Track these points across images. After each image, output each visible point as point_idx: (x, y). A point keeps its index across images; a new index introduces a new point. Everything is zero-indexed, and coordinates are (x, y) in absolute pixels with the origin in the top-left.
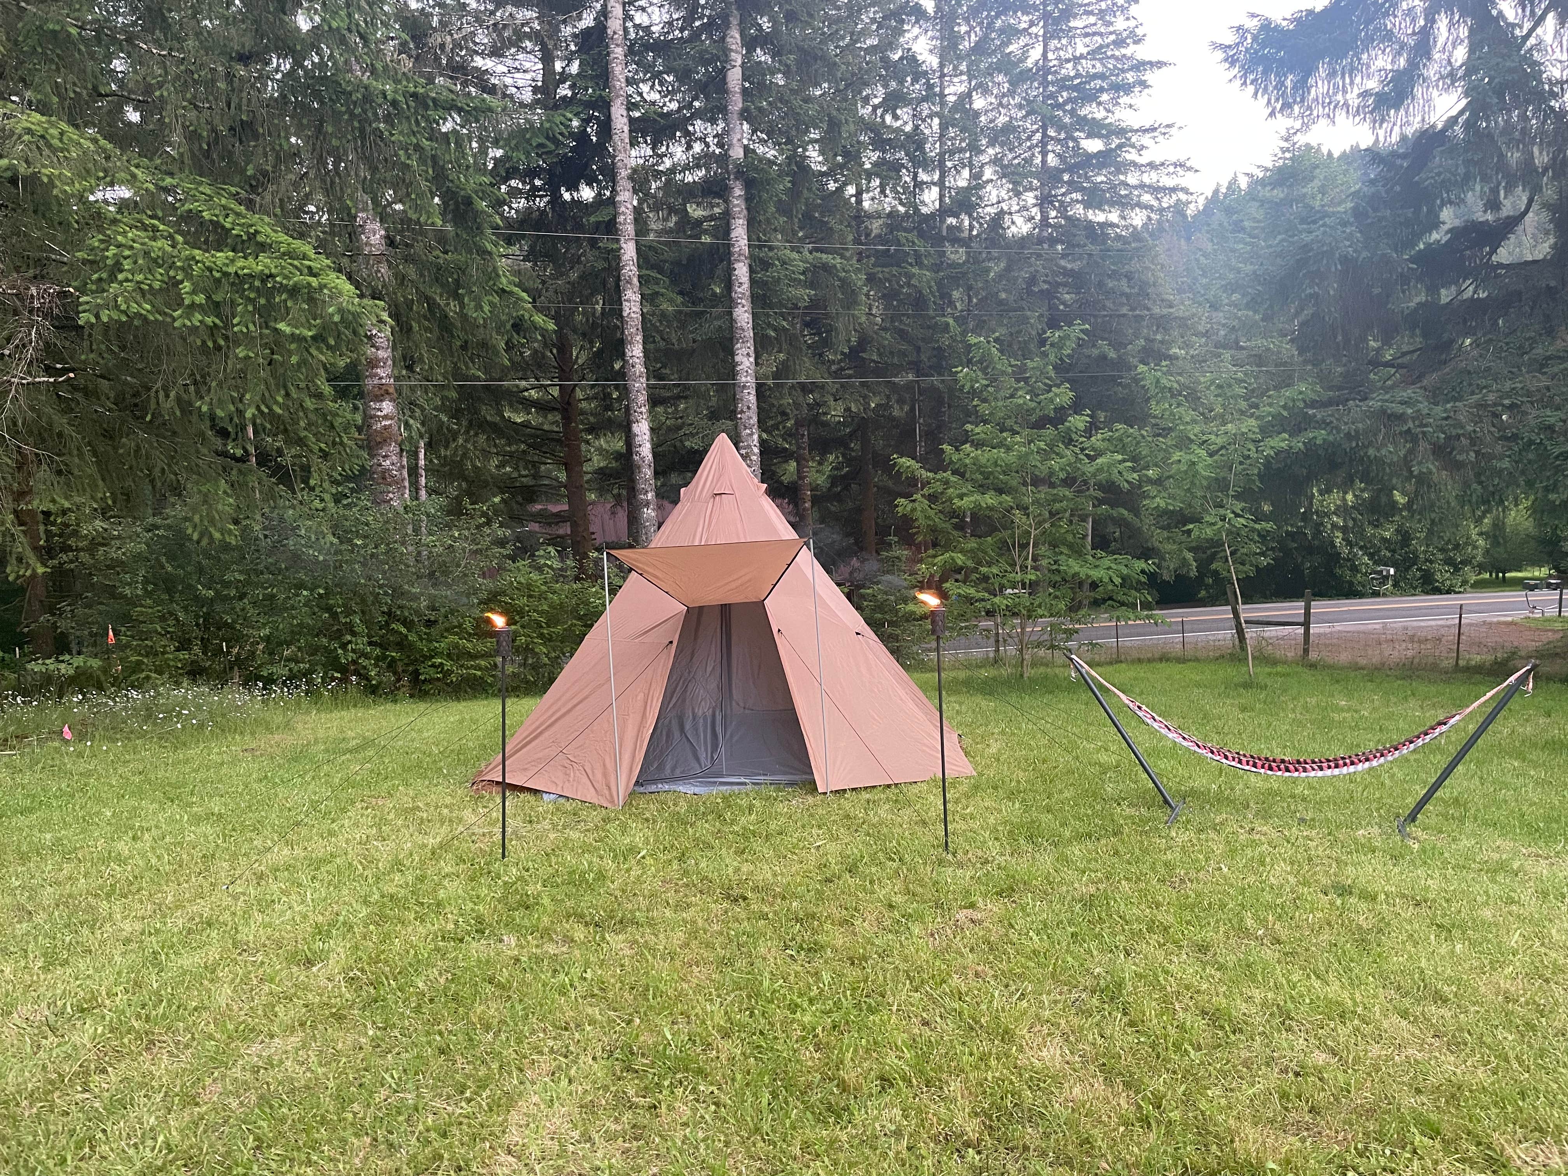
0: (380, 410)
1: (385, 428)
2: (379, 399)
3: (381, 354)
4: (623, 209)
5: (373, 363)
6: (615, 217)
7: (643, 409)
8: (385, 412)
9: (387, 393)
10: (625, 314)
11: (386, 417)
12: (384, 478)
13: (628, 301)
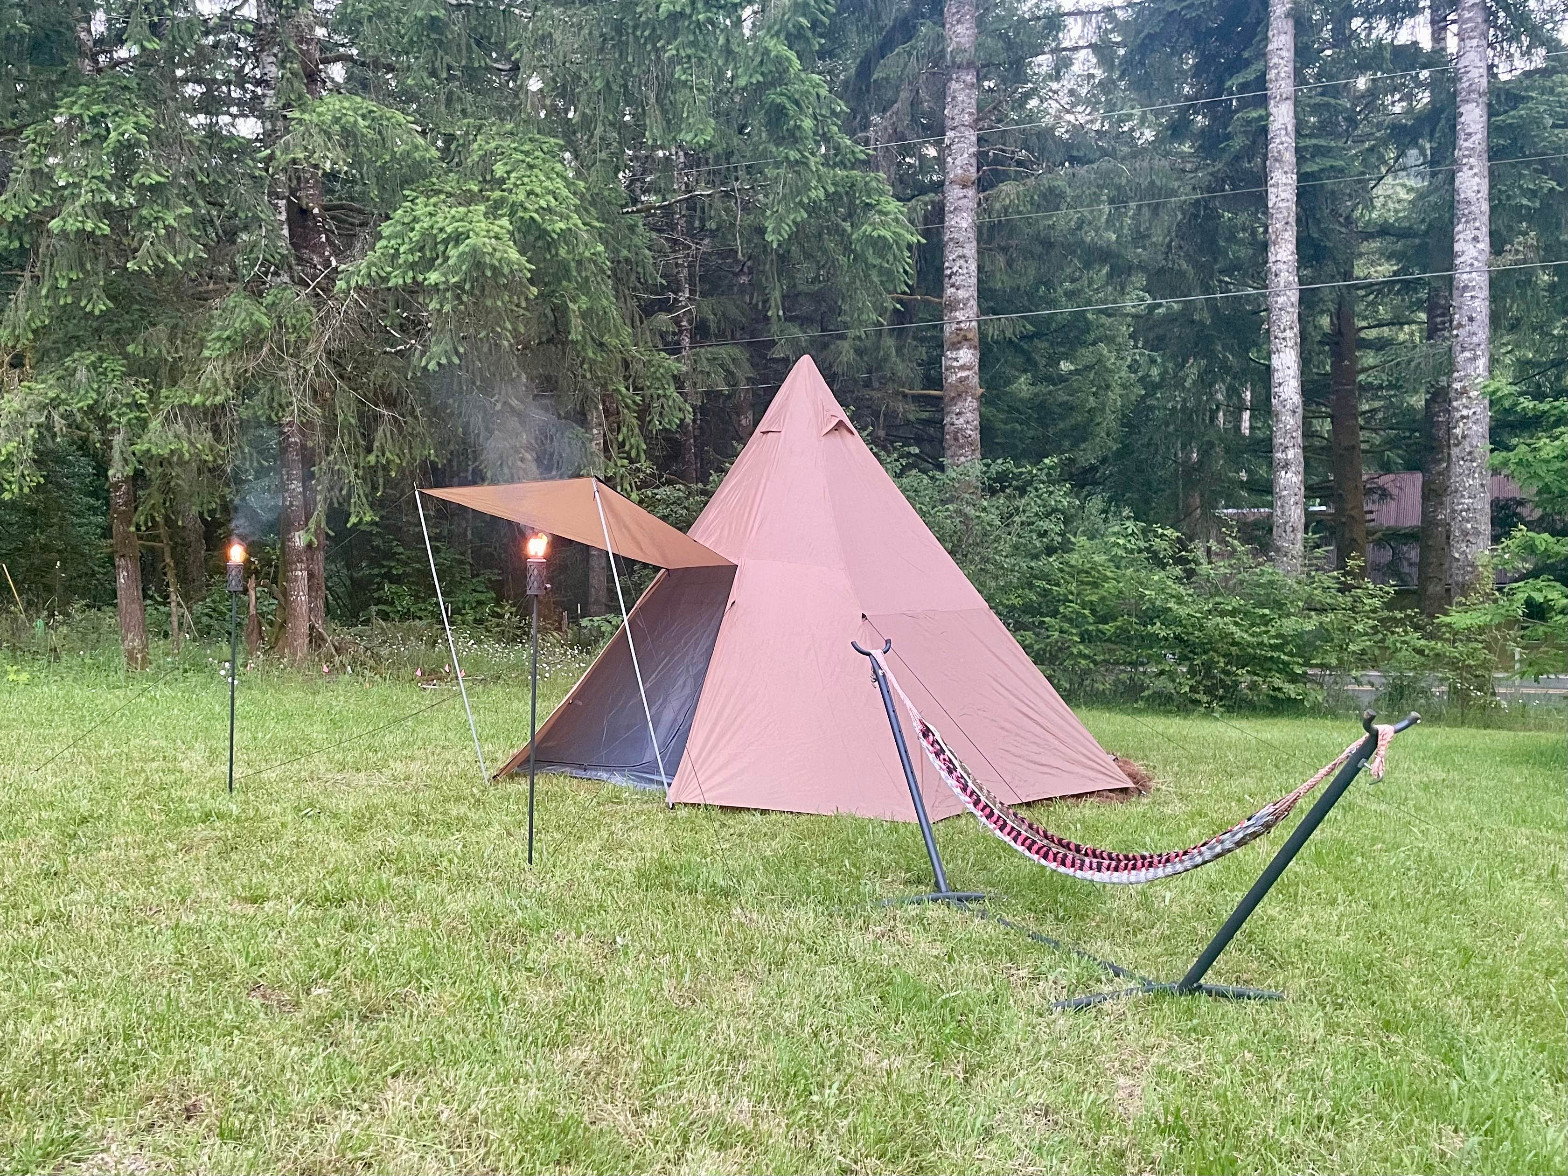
0: (956, 360)
1: (961, 380)
2: (956, 346)
3: (962, 294)
4: (1275, 60)
5: (953, 306)
6: (1264, 74)
7: (1289, 334)
8: (961, 362)
9: (966, 339)
10: (1270, 205)
11: (962, 368)
12: (956, 439)
13: (1276, 185)
